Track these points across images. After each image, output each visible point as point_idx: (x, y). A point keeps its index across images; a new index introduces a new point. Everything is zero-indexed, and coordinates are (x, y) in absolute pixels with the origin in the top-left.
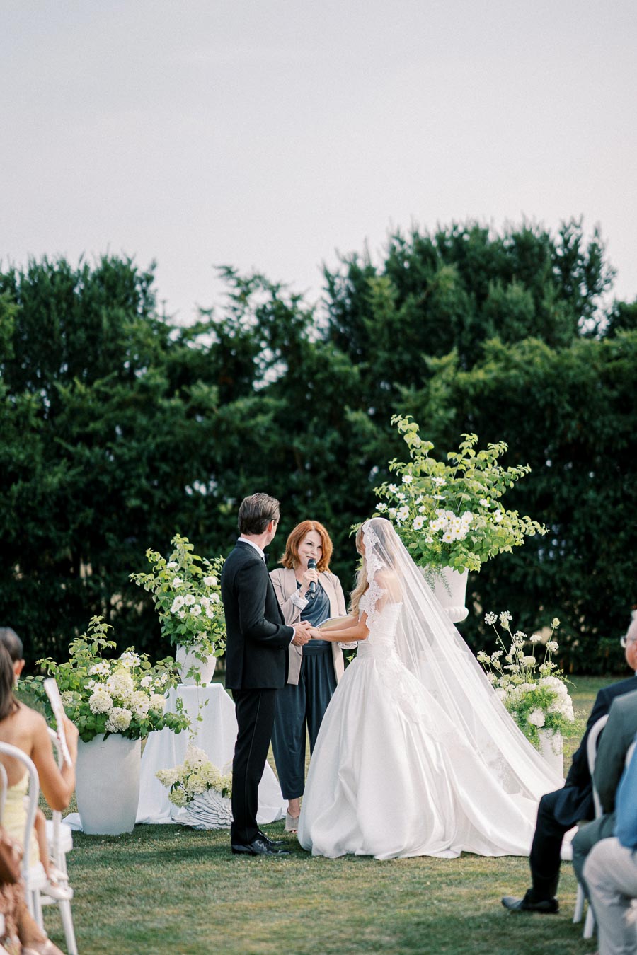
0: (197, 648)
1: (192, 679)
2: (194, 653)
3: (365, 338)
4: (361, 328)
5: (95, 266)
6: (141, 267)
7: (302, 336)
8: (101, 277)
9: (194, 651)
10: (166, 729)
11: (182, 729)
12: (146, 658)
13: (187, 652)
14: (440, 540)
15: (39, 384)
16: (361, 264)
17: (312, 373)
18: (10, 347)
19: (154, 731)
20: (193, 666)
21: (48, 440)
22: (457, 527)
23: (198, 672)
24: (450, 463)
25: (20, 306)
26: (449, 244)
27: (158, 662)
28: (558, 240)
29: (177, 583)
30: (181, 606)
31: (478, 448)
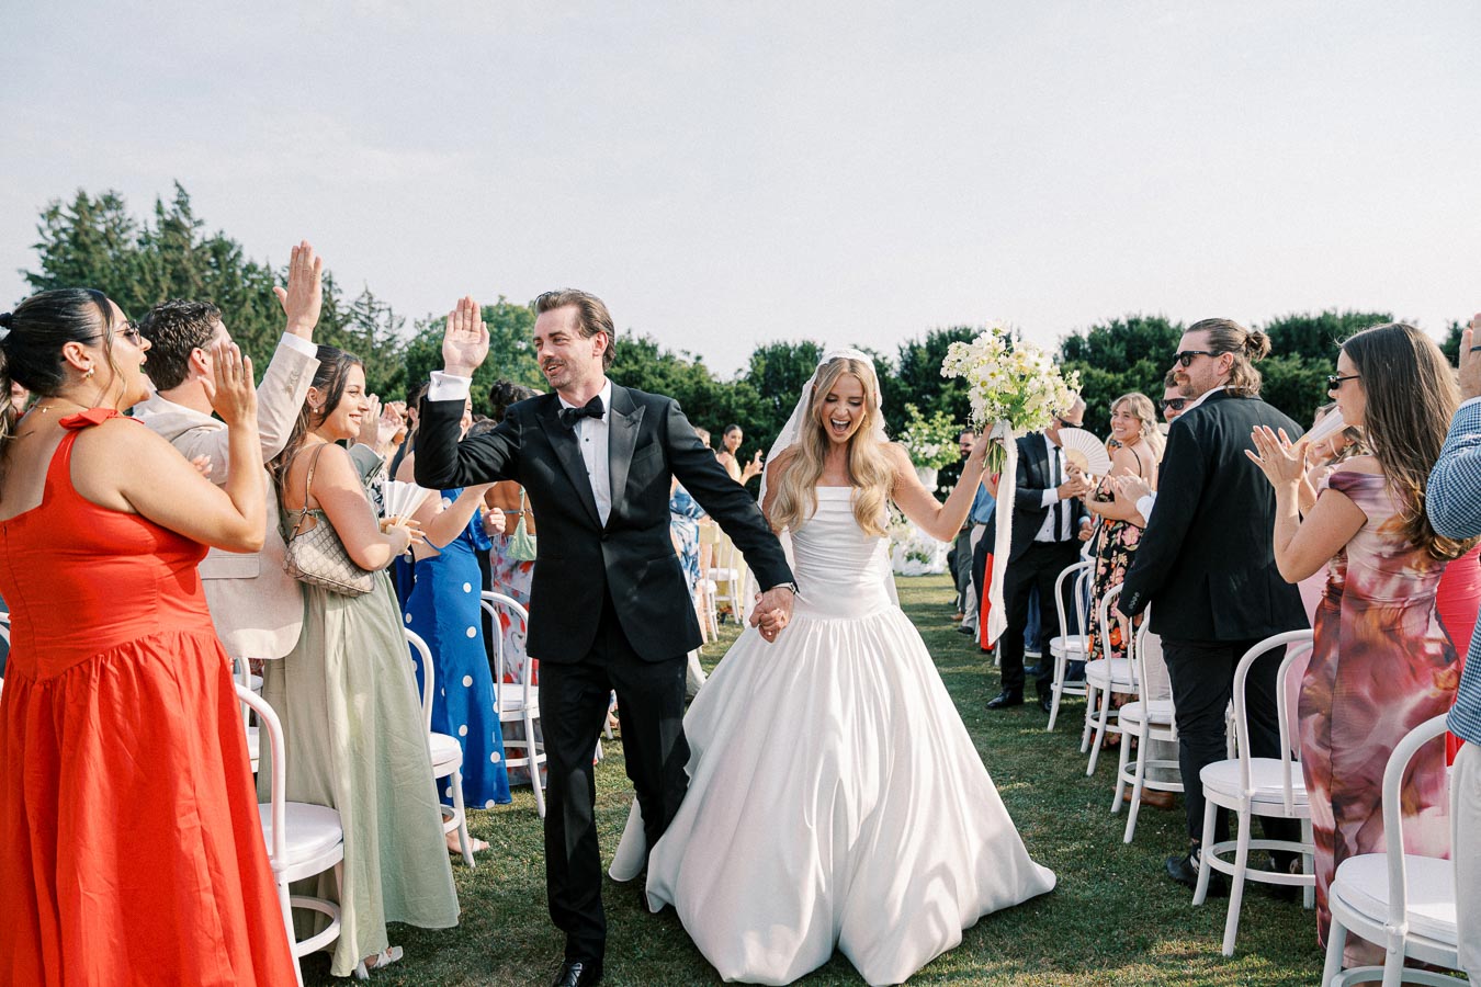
3: (915, 375)
4: (912, 370)
5: (799, 345)
6: (819, 345)
7: (887, 375)
8: (801, 349)
15: (776, 394)
16: (915, 344)
17: (891, 390)
18: (762, 379)
21: (777, 419)
22: (932, 450)
24: (932, 424)
25: (767, 361)
26: (953, 335)
31: (943, 417)
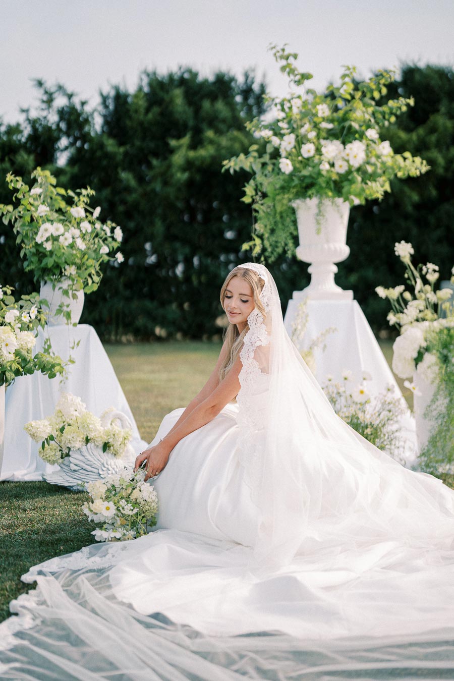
0: (65, 284)
1: (62, 318)
2: (61, 290)
7: (87, 129)
9: (60, 288)
10: (38, 373)
11: (58, 374)
12: (9, 292)
13: (54, 289)
14: (334, 169)
16: (122, 91)
19: (22, 375)
20: (63, 303)
23: (68, 310)
27: (23, 297)
28: (241, 79)
29: (43, 210)
30: (48, 235)
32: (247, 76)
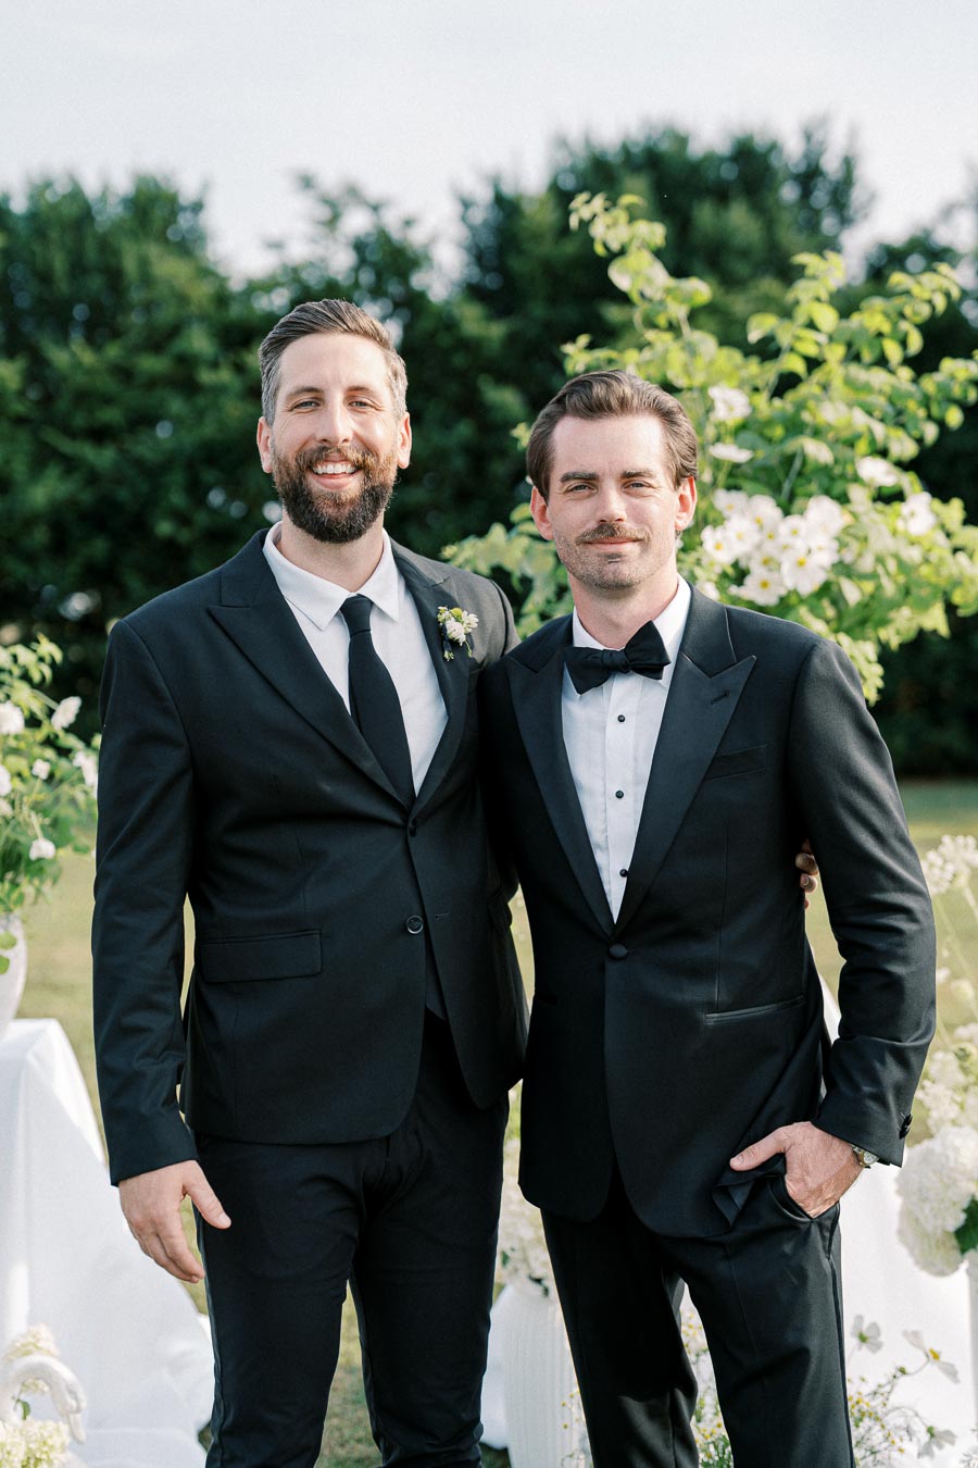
3: (513, 283)
7: (417, 283)
14: (734, 590)
22: (798, 548)
26: (639, 157)
32: (808, 137)
